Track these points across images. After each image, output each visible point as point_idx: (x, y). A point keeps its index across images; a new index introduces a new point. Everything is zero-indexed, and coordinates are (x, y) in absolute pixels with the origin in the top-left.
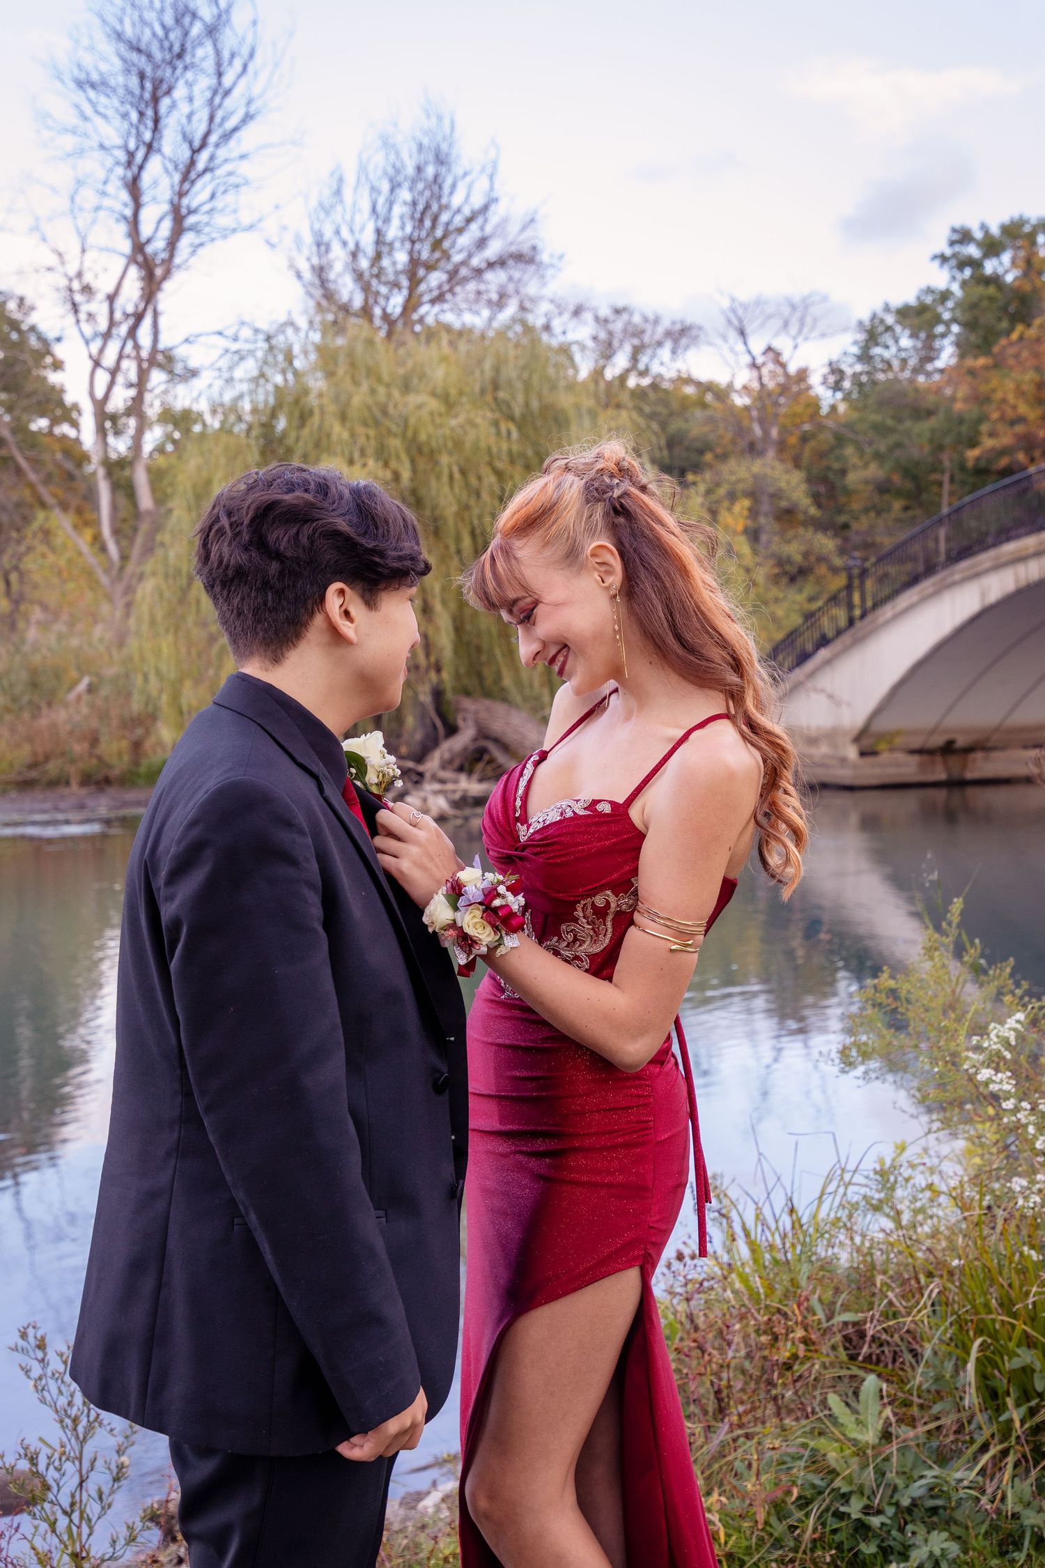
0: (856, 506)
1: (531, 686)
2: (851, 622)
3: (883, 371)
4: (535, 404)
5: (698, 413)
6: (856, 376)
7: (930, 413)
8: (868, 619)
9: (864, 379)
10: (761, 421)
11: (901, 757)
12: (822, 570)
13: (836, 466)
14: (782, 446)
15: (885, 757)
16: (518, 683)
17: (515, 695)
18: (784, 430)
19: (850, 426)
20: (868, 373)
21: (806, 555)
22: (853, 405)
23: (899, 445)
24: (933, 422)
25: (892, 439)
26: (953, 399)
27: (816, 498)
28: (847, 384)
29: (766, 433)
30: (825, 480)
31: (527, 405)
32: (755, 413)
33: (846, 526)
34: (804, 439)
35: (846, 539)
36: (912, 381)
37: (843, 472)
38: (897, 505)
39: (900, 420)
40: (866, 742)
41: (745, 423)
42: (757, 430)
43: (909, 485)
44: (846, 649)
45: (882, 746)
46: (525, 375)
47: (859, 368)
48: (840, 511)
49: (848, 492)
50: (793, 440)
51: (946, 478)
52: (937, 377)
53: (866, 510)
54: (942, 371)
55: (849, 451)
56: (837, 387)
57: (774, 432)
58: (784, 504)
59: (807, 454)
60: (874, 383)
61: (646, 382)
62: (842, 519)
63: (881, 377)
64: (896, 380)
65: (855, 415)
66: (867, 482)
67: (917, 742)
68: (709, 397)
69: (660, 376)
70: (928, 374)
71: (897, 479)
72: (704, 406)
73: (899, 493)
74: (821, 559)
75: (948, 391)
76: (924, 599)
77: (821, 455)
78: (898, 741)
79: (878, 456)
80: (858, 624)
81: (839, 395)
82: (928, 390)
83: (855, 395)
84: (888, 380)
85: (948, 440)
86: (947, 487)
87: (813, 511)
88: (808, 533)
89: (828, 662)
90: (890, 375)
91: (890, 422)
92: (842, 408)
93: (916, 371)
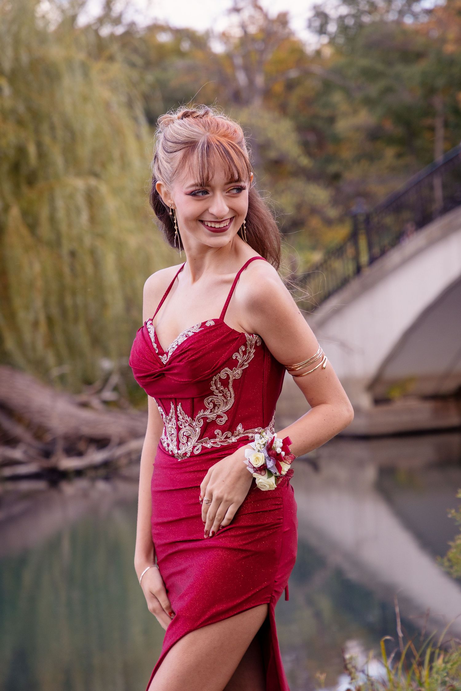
0: (346, 154)
1: (34, 349)
2: (358, 270)
3: (370, 13)
4: (25, 58)
5: (179, 63)
6: (341, 19)
7: (419, 56)
8: (377, 266)
9: (350, 22)
10: (247, 69)
11: (414, 403)
12: (315, 222)
13: (325, 113)
14: (267, 94)
15: (399, 404)
16: (21, 344)
17: (18, 358)
18: (270, 79)
19: (338, 71)
20: (354, 16)
21: (299, 207)
22: (339, 51)
23: (388, 90)
24: (422, 66)
25: (381, 84)
26: (443, 40)
27: (306, 146)
28: (332, 28)
29: (251, 82)
30: (312, 129)
31: (17, 59)
32: (239, 61)
33: (336, 177)
34: (290, 86)
35: (338, 190)
36: (399, 23)
37: (332, 120)
38: (390, 153)
39: (390, 64)
40: (380, 390)
41: (229, 71)
42: (242, 78)
43: (399, 131)
44: (356, 296)
45: (395, 394)
46: (15, 28)
47: (344, 10)
48: (329, 160)
49: (337, 140)
50: (278, 88)
51: (438, 123)
52: (424, 19)
53: (358, 159)
54: (429, 12)
55: (337, 97)
56: (322, 31)
57: (260, 80)
58: (273, 154)
59: (294, 100)
60: (360, 26)
61: (120, 30)
62: (333, 168)
63: (366, 19)
64: (383, 23)
65: (342, 60)
66: (358, 129)
67: (429, 388)
68: (186, 46)
69: (132, 24)
70: (415, 16)
71: (389, 126)
72: (181, 54)
73: (391, 141)
74: (314, 211)
75: (435, 34)
76: (432, 243)
77: (307, 102)
78: (412, 387)
79: (369, 102)
80: (367, 272)
81: (325, 40)
82: (417, 32)
83: (341, 40)
84: (373, 23)
85: (440, 82)
86: (440, 132)
87: (305, 161)
88: (299, 184)
89: (337, 311)
90: (376, 17)
91: (380, 67)
92: (328, 52)
93: (401, 13)
